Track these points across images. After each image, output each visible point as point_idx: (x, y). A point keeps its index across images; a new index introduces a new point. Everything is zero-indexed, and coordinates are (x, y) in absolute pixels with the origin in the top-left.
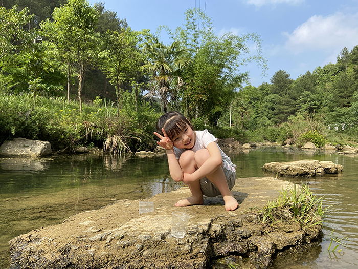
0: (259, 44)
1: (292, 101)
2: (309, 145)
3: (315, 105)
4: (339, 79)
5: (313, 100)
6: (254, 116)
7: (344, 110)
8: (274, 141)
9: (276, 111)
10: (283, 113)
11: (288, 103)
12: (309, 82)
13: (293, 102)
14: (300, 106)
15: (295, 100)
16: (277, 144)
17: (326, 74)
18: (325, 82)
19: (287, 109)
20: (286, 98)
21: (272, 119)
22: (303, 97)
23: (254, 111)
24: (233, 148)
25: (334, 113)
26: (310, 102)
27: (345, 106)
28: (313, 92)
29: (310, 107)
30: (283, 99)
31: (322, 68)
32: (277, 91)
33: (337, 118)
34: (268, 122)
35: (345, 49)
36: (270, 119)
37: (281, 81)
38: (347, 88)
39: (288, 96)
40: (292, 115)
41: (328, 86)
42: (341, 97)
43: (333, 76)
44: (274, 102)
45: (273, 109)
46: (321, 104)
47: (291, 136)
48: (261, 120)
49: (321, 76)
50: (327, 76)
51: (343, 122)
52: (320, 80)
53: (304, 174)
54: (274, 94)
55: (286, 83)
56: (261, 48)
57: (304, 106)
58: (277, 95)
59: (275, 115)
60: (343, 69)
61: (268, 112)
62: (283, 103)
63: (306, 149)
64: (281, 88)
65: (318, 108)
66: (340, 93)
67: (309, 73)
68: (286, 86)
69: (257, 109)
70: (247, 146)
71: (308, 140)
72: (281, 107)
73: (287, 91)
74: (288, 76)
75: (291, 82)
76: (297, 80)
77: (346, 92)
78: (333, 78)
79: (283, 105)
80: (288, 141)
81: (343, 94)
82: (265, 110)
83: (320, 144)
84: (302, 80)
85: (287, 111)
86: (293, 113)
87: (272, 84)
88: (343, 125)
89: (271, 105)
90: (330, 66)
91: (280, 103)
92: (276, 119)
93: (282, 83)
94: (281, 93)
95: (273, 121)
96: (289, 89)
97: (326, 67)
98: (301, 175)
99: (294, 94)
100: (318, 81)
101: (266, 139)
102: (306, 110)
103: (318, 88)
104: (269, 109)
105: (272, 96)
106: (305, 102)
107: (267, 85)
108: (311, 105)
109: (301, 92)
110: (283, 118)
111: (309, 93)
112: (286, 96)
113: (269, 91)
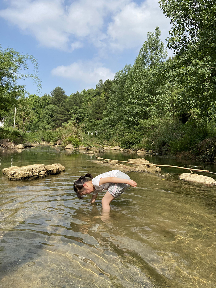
0: (36, 66)
1: (66, 111)
2: (69, 146)
3: (80, 116)
4: (96, 100)
5: (80, 113)
6: (37, 120)
7: (98, 122)
8: (49, 142)
9: (54, 118)
10: (59, 120)
11: (63, 113)
12: (78, 99)
13: (66, 113)
14: (71, 116)
15: (68, 111)
16: (51, 144)
17: (89, 96)
18: (88, 101)
19: (62, 117)
20: (62, 109)
21: (51, 124)
22: (73, 110)
23: (37, 116)
24: (7, 148)
25: (91, 124)
26: (77, 114)
27: (98, 119)
28: (80, 107)
29: (78, 118)
30: (60, 109)
31: (86, 91)
32: (56, 103)
33: (93, 128)
34: (48, 126)
35: (101, 80)
36: (49, 124)
37: (59, 95)
38: (100, 107)
39: (63, 107)
40: (65, 122)
41: (90, 104)
42: (97, 113)
43: (93, 98)
44: (53, 111)
45: (52, 116)
46: (84, 116)
47: (60, 139)
48: (42, 124)
49: (86, 97)
50: (89, 97)
51: (96, 130)
52: (85, 99)
53: (27, 178)
54: (53, 104)
55: (62, 97)
56: (38, 70)
57: (74, 117)
58: (55, 106)
59: (53, 121)
60: (99, 94)
61: (48, 118)
62: (60, 113)
63: (67, 149)
64: (58, 101)
65: (83, 119)
66: (96, 110)
67: (78, 93)
68: (62, 100)
69: (39, 115)
70: (20, 146)
71: (70, 142)
72: (58, 115)
73: (62, 103)
74: (63, 92)
75: (66, 97)
76: (70, 96)
77: (99, 110)
78: (93, 99)
79: (59, 114)
80: (58, 142)
81: (97, 111)
82: (46, 117)
83: (76, 145)
84: (73, 97)
85: (62, 118)
86: (66, 121)
87: (52, 96)
88: (96, 131)
89: (50, 112)
90: (92, 91)
91: (57, 112)
92: (53, 124)
93: (60, 97)
94: (59, 104)
95: (51, 125)
96: (64, 102)
97: (89, 91)
98: (25, 178)
99: (68, 106)
100: (84, 100)
101: (43, 140)
102: (75, 119)
103: (84, 105)
104: (49, 116)
105: (51, 106)
106: (74, 114)
107: (49, 97)
108: (78, 116)
109: (72, 106)
110: (59, 124)
111: (77, 107)
112: (62, 108)
113: (50, 102)
